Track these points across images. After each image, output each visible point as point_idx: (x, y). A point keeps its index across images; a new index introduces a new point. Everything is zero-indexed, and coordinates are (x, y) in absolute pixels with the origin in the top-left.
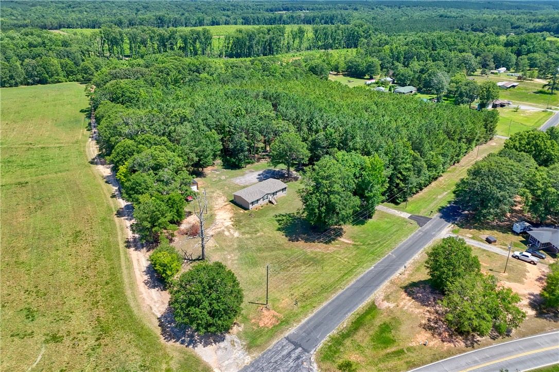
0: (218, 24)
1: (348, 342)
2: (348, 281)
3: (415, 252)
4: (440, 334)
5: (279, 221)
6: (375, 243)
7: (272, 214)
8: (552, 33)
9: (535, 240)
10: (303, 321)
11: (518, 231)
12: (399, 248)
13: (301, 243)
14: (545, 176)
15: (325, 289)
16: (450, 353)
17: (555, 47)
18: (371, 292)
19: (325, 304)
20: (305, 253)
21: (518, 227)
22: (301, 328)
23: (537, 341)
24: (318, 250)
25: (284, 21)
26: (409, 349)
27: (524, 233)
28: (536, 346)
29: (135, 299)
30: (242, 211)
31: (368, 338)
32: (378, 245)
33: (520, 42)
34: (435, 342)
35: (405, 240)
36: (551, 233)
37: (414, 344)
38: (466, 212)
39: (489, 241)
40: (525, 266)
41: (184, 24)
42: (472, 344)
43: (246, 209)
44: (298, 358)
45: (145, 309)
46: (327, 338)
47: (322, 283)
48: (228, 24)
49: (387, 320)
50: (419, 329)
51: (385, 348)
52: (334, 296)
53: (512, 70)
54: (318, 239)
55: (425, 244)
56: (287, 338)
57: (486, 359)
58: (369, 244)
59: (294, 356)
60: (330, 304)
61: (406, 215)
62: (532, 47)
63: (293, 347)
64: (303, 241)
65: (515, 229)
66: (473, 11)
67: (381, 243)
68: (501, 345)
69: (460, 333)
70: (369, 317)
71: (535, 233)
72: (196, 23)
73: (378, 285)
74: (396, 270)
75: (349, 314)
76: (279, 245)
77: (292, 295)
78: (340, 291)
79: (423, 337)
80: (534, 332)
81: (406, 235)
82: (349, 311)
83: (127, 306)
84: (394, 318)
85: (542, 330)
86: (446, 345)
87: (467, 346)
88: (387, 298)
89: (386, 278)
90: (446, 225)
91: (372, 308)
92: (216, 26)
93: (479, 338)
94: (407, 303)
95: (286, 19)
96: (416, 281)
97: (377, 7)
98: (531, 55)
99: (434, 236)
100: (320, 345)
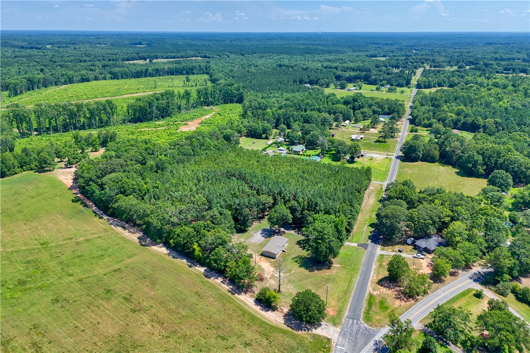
0: (88, 80)
1: (371, 312)
2: (353, 286)
3: (372, 265)
4: (403, 300)
5: (296, 261)
6: (351, 264)
7: (290, 258)
8: (362, 80)
9: (419, 247)
10: (348, 308)
11: (410, 243)
12: (364, 264)
13: (316, 272)
14: (417, 214)
15: (347, 292)
16: (411, 306)
17: (374, 102)
18: (366, 289)
19: (351, 299)
20: (323, 277)
21: (409, 241)
22: (349, 312)
23: (438, 293)
24: (328, 274)
25: (150, 73)
26: (395, 308)
27: (413, 244)
28: (439, 295)
29: (266, 319)
30: (272, 260)
31: (378, 309)
32: (353, 264)
33: (353, 100)
34: (403, 303)
35: (364, 259)
36: (425, 242)
37: (396, 306)
38: (381, 237)
39: (400, 251)
40: (420, 261)
41: (53, 83)
42: (417, 300)
43: (274, 258)
44: (357, 324)
45: (274, 322)
46: (362, 313)
47: (342, 290)
48: (97, 80)
49: (380, 299)
50: (394, 300)
51: (387, 310)
52: (352, 295)
53: (353, 122)
54: (323, 267)
55: (374, 259)
56: (347, 317)
57: (424, 305)
58: (349, 265)
59: (355, 323)
60: (353, 298)
61: (355, 245)
62: (360, 103)
63: (352, 320)
64: (317, 271)
65: (408, 242)
66: (299, 57)
67: (354, 263)
68: (426, 298)
69: (410, 297)
70: (372, 300)
71: (418, 243)
72: (65, 81)
73: (367, 285)
74: (369, 275)
75: (364, 301)
76: (307, 275)
77: (333, 299)
78: (353, 292)
79: (398, 302)
80: (436, 290)
81: (363, 256)
82: (363, 299)
83: (264, 322)
84: (382, 298)
85: (438, 288)
86: (408, 303)
87: (415, 302)
88: (374, 290)
89: (368, 281)
90: (377, 246)
91: (371, 296)
92: (87, 83)
93: (418, 297)
94: (383, 290)
95: (151, 71)
96: (380, 279)
97: (223, 54)
98: (362, 110)
99: (375, 254)
100: (362, 317)
